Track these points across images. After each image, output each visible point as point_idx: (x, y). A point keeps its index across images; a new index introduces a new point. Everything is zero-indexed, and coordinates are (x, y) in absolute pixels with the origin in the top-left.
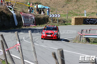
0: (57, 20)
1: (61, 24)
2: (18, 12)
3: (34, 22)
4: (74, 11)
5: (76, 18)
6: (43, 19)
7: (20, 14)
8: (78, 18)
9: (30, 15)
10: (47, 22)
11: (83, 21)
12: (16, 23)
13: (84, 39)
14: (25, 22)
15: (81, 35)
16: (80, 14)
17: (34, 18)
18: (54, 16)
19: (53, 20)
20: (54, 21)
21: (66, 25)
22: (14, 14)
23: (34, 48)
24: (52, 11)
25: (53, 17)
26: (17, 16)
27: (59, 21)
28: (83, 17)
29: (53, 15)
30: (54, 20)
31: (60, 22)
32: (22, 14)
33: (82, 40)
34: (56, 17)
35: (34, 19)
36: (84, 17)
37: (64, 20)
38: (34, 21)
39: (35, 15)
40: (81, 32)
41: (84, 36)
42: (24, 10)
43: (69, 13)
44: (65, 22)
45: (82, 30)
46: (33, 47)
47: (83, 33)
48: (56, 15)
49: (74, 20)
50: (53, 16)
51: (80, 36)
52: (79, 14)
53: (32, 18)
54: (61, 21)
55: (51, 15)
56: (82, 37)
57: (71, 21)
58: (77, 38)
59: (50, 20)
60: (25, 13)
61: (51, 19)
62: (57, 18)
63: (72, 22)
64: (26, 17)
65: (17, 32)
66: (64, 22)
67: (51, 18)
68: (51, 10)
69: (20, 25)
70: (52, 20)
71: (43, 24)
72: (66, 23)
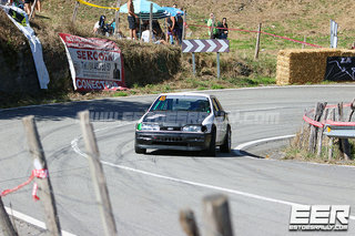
0: (214, 65)
1: (234, 83)
2: (51, 33)
3: (117, 74)
4: (286, 26)
5: (294, 57)
6: (155, 60)
7: (59, 41)
8: (305, 54)
9: (102, 44)
10: (174, 72)
11: (324, 66)
12: (44, 79)
13: (330, 143)
14: (81, 76)
15: (317, 128)
16: (313, 36)
17: (117, 56)
18: (201, 46)
19: (197, 63)
20: (204, 69)
21: (252, 83)
22: (34, 40)
23: (105, 189)
24: (193, 28)
25: (198, 50)
26: (46, 51)
27: (224, 68)
28: (322, 50)
29: (198, 42)
30: (204, 64)
31: (229, 74)
32: (68, 39)
33: (323, 149)
34: (210, 50)
35: (119, 63)
36: (331, 50)
37: (245, 63)
38: (119, 68)
39: (121, 45)
40: (315, 113)
41: (328, 132)
42: (77, 22)
43: (268, 35)
44: (247, 74)
45: (322, 107)
46: (99, 184)
47: (323, 117)
48: (210, 42)
49: (287, 64)
50: (196, 46)
51: (313, 129)
52: (308, 39)
53: (111, 58)
54: (231, 68)
55: (192, 41)
56: (319, 134)
57: (272, 69)
58: (300, 138)
59: (188, 66)
60: (78, 34)
61: (191, 61)
62: (215, 56)
63: (279, 72)
64: (86, 54)
65: (31, 117)
66: (246, 71)
67: (188, 54)
68: (191, 21)
69: (60, 85)
70: (194, 65)
71: (156, 82)
72: (252, 77)
